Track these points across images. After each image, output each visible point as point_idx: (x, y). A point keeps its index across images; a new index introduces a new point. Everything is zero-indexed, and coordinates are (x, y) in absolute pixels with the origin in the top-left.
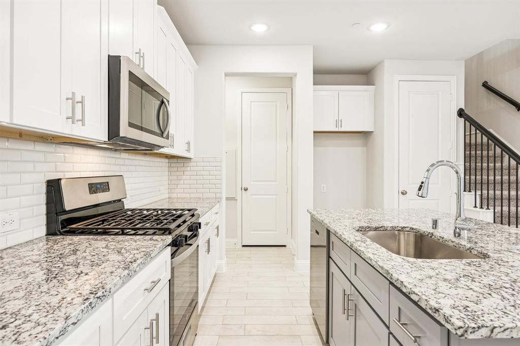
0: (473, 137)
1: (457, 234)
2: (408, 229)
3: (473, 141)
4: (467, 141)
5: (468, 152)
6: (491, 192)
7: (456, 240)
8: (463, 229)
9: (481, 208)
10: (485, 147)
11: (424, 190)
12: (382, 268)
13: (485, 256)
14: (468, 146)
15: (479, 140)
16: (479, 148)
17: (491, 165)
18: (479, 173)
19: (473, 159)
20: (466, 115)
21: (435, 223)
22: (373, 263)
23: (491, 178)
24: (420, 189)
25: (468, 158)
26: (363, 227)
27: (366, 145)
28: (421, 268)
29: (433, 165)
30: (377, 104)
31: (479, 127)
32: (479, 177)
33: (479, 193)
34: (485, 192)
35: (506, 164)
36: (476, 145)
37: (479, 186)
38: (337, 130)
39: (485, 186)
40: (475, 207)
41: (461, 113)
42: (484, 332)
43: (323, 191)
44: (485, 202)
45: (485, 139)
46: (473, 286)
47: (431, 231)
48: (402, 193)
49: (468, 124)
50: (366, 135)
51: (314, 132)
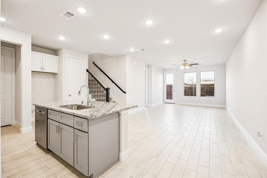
0: (91, 77)
1: (88, 104)
2: (75, 105)
3: (91, 79)
4: (89, 79)
5: (89, 82)
6: (95, 94)
7: (88, 105)
8: (89, 102)
9: (93, 98)
10: (94, 81)
11: (80, 93)
12: (72, 113)
13: (94, 107)
14: (89, 80)
15: (92, 79)
16: (92, 81)
17: (95, 86)
18: (92, 89)
19: (91, 84)
20: (89, 71)
21: (82, 103)
22: (69, 113)
23: (95, 90)
24: (79, 93)
25: (89, 84)
26: (61, 106)
27: (55, 78)
28: (81, 111)
29: (82, 87)
30: (60, 64)
31: (92, 75)
32: (92, 90)
33: (92, 94)
34: (94, 94)
35: (98, 86)
36: (91, 80)
37: (92, 92)
38: (42, 71)
39: (93, 92)
40: (91, 98)
41: (87, 71)
42: (94, 117)
43: (33, 97)
44: (94, 97)
45: (93, 79)
46: (92, 112)
47: (81, 104)
48: (70, 96)
49: (89, 74)
50: (54, 74)
51: (32, 71)
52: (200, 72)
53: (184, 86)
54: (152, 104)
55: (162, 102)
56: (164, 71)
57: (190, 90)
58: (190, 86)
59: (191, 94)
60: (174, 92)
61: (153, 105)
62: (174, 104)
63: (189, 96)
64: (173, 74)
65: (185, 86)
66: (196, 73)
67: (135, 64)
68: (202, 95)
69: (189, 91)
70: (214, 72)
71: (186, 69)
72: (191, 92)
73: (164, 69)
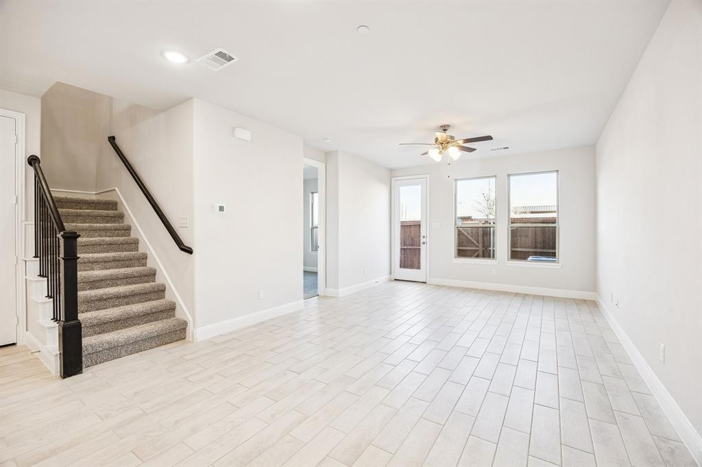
41: (33, 161)
52: (509, 175)
53: (455, 224)
54: (338, 289)
55: (386, 277)
56: (391, 176)
57: (480, 239)
58: (481, 225)
59: (483, 251)
60: (424, 243)
61: (343, 291)
62: (423, 285)
63: (478, 256)
64: (420, 186)
65: (460, 223)
66: (494, 179)
67: (249, 139)
68: (515, 255)
69: (478, 243)
70: (555, 174)
71: (451, 158)
72: (483, 243)
73: (391, 170)
